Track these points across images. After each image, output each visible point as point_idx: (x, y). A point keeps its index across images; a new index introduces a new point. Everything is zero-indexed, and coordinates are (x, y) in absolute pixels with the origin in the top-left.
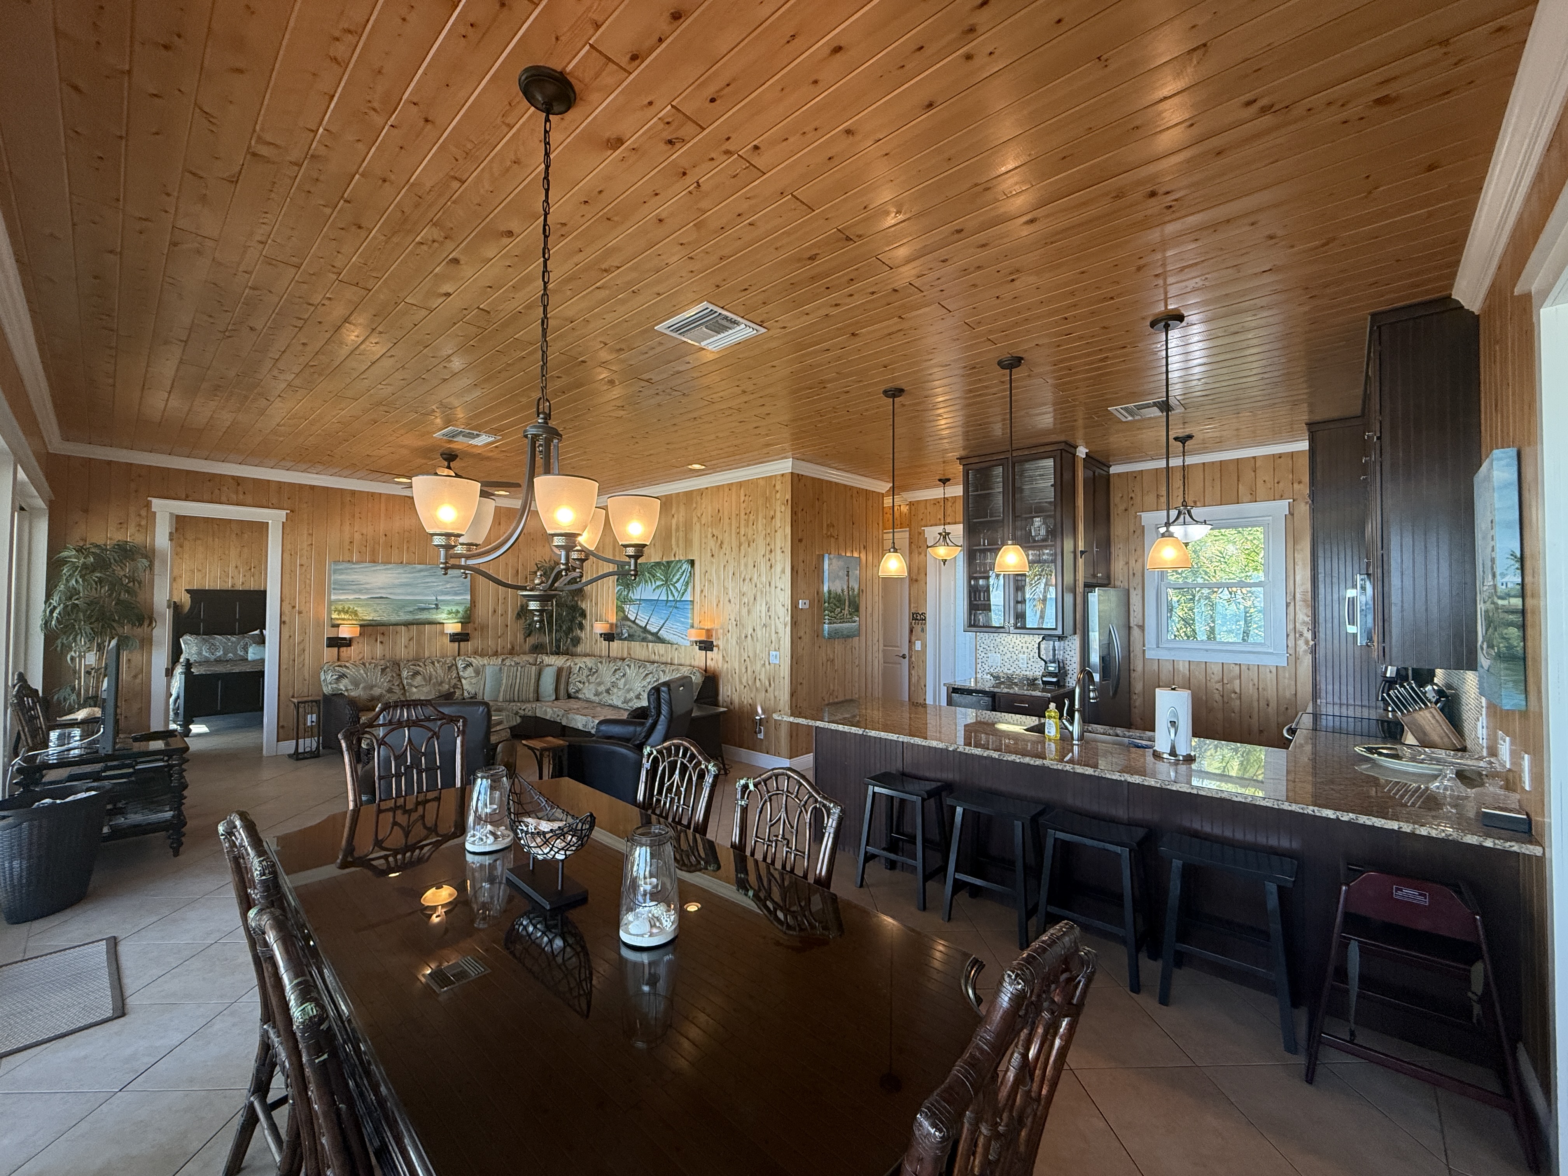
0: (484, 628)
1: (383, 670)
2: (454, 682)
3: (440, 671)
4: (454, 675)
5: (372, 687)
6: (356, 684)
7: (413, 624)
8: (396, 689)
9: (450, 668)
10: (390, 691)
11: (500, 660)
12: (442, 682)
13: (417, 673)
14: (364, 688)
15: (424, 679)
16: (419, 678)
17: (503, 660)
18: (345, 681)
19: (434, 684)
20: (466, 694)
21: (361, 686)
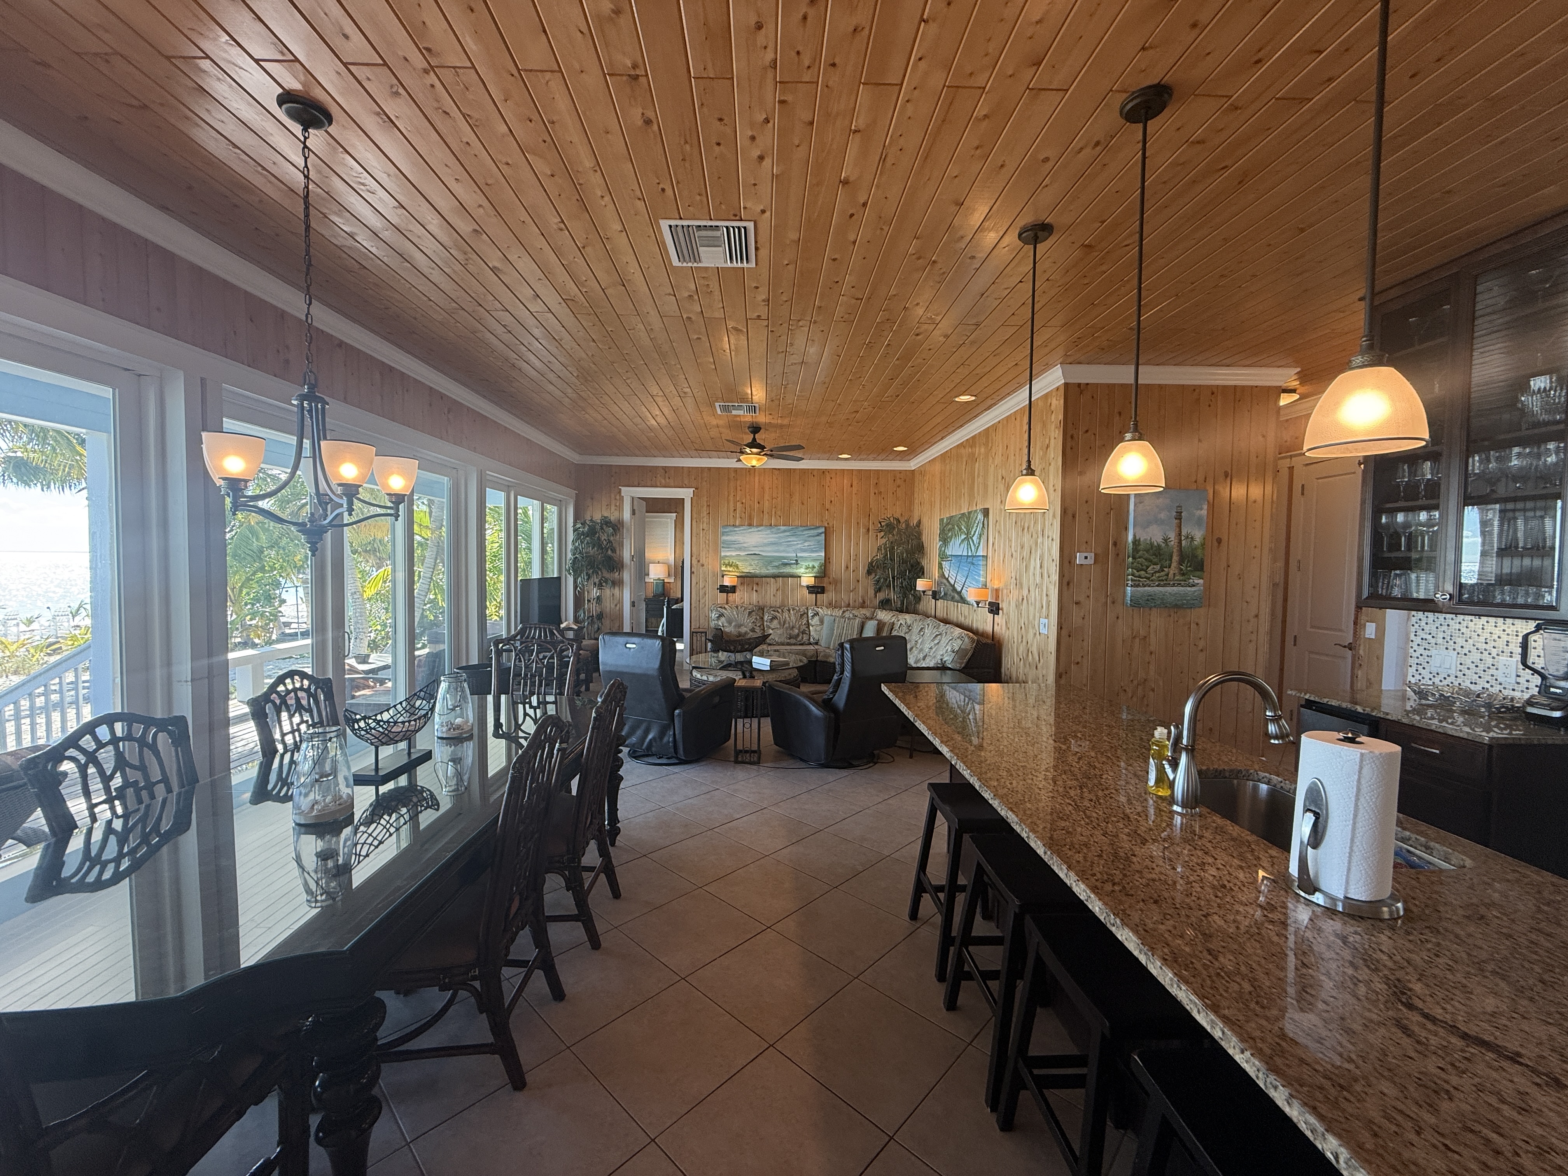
0: (836, 582)
1: (750, 613)
2: (804, 627)
3: (793, 618)
4: (805, 622)
5: (740, 626)
6: (730, 623)
7: (779, 577)
8: (757, 629)
9: (802, 615)
10: (753, 630)
11: (841, 612)
12: (793, 627)
13: (775, 618)
14: (735, 626)
15: (780, 623)
16: (775, 622)
17: (844, 612)
18: (723, 619)
19: (787, 628)
20: (812, 640)
21: (733, 624)
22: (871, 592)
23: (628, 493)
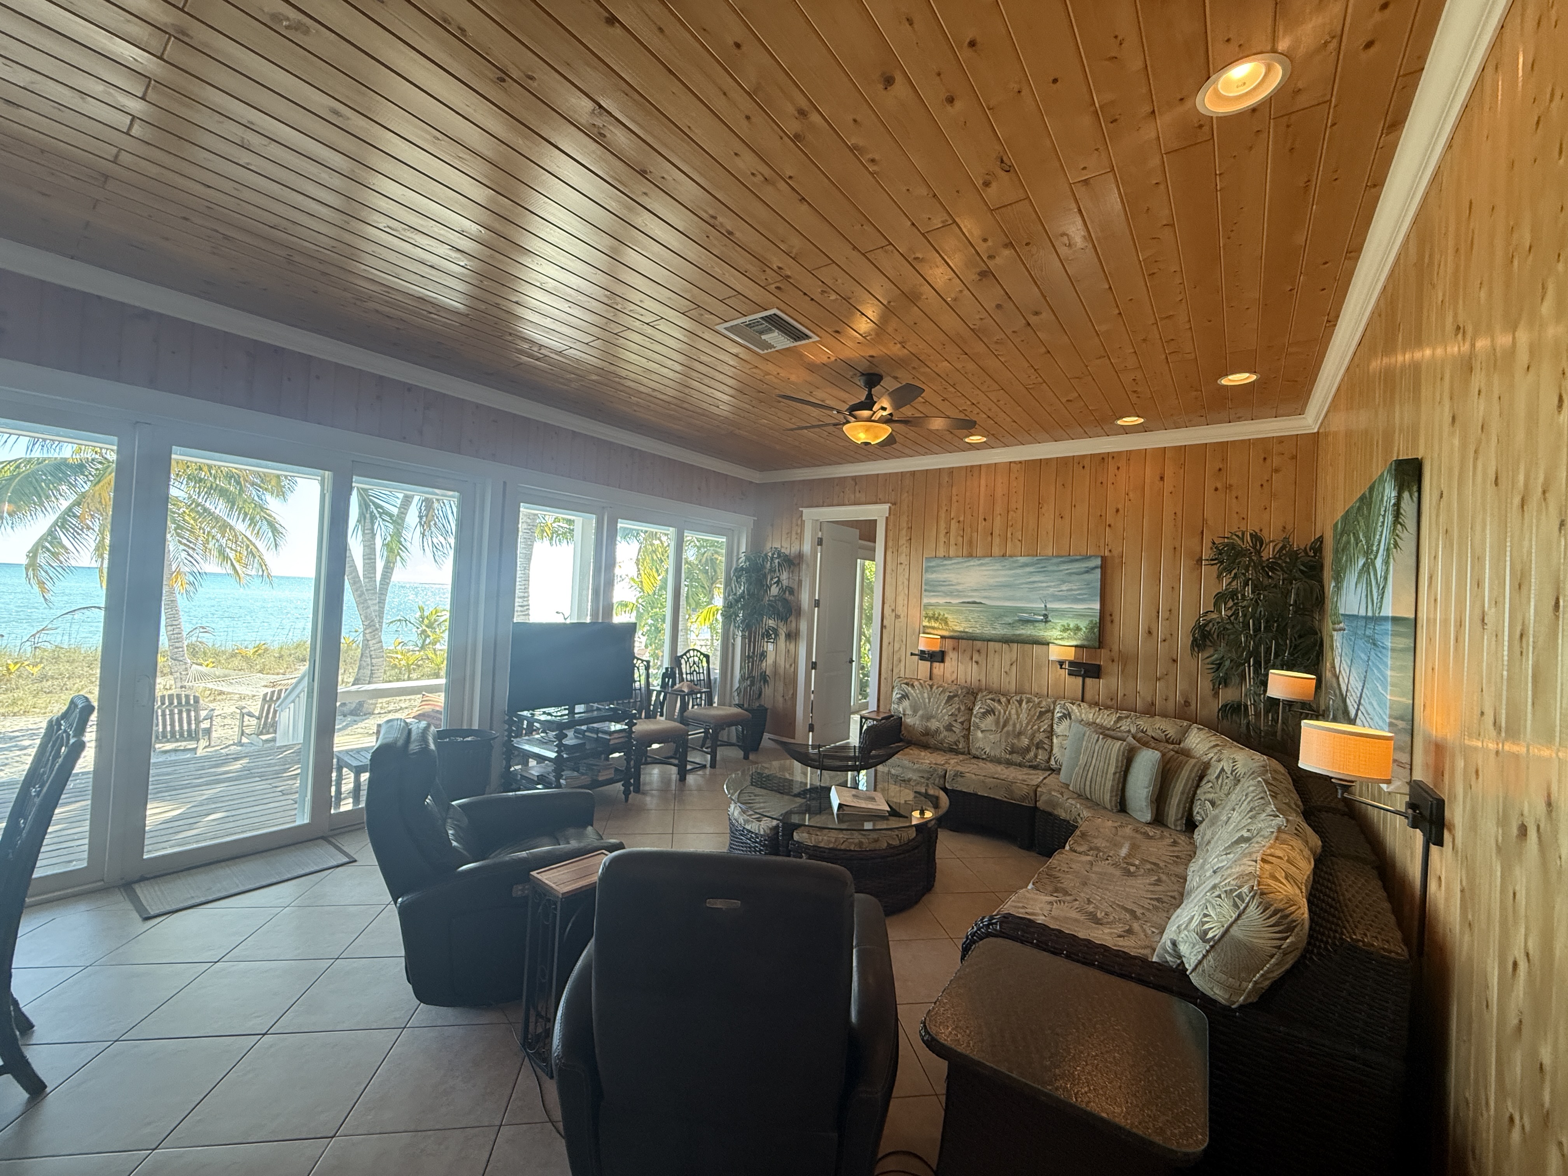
0: (1126, 660)
1: (950, 698)
2: (1041, 736)
3: (1023, 716)
4: (1045, 726)
5: (929, 718)
6: (915, 711)
7: (1013, 642)
8: (957, 728)
9: (1042, 714)
10: (949, 728)
11: (1114, 718)
12: (1020, 734)
13: (991, 711)
14: (922, 717)
15: (997, 722)
16: (990, 719)
17: (1119, 719)
18: (906, 703)
19: (1008, 732)
20: (1053, 762)
21: (920, 713)
22: (1204, 685)
23: (811, 515)
